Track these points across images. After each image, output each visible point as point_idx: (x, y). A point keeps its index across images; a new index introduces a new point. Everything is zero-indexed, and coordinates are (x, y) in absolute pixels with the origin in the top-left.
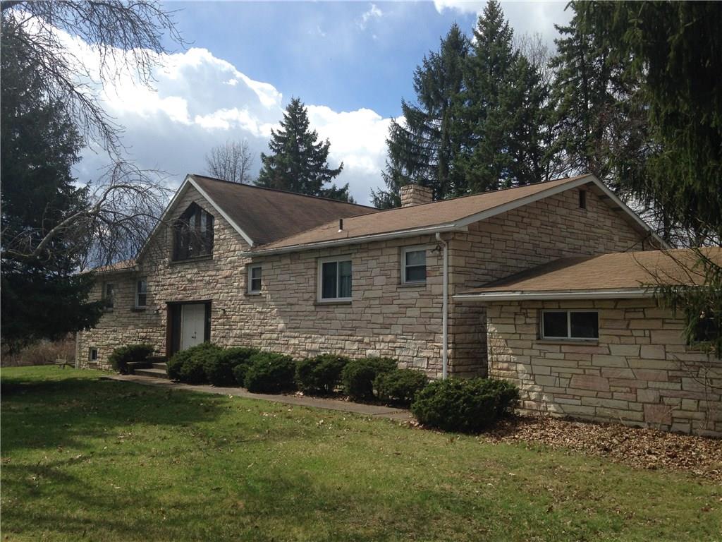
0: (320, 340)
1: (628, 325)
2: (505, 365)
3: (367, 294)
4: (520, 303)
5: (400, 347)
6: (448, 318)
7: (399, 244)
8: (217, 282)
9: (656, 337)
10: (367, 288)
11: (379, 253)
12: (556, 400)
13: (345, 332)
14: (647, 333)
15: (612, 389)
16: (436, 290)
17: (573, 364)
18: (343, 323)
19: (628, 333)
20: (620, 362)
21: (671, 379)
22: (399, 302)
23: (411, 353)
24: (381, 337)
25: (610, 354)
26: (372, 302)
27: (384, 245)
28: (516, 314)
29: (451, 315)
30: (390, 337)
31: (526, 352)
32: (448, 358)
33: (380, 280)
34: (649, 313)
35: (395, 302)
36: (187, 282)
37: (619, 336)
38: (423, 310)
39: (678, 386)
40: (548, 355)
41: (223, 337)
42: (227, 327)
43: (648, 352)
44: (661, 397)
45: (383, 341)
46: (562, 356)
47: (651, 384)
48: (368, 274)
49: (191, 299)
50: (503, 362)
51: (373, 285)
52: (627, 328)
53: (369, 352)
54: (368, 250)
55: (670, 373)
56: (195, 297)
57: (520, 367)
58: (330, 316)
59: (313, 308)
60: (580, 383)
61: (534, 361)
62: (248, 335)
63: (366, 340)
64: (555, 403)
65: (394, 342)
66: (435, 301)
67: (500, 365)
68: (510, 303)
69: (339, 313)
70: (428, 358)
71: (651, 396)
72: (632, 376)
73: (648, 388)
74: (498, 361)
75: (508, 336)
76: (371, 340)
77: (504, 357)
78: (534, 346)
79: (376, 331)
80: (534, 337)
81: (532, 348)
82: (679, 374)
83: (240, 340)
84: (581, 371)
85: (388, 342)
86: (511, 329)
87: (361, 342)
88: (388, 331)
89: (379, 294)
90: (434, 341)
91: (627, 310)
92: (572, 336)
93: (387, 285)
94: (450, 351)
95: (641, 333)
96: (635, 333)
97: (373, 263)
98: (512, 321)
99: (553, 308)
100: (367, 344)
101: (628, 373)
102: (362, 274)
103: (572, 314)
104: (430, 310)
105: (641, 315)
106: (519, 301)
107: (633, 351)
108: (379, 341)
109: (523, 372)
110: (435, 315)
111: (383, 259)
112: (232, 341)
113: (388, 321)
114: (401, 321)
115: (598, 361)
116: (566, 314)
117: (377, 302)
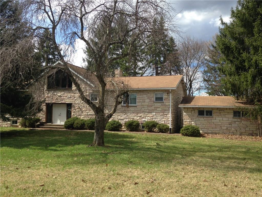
0: (124, 116)
1: (220, 113)
2: (189, 122)
3: (143, 104)
4: (193, 108)
5: (155, 118)
6: (171, 111)
7: (154, 91)
8: (75, 97)
9: (226, 116)
10: (142, 102)
11: (147, 93)
12: (202, 130)
13: (134, 114)
14: (224, 115)
15: (216, 127)
16: (167, 104)
17: (207, 122)
18: (133, 111)
19: (220, 115)
20: (218, 121)
21: (229, 124)
22: (154, 106)
23: (159, 120)
24: (148, 116)
25: (216, 119)
26: (144, 106)
27: (149, 91)
28: (192, 110)
29: (172, 110)
30: (151, 116)
31: (194, 119)
32: (171, 121)
33: (147, 101)
34: (225, 111)
35: (153, 106)
36: (58, 97)
37: (218, 116)
38: (162, 109)
39: (231, 126)
40: (200, 120)
41: (78, 115)
42: (81, 112)
43: (224, 119)
44: (227, 128)
45: (149, 117)
46: (204, 120)
47: (225, 126)
48: (143, 98)
49: (60, 102)
50: (188, 121)
51: (145, 102)
52: (220, 114)
53: (143, 120)
54: (143, 92)
55: (229, 123)
56: (63, 102)
57: (193, 123)
58: (128, 109)
59: (121, 107)
60: (208, 126)
61: (196, 121)
62: (91, 114)
63: (142, 116)
64: (201, 130)
65: (153, 117)
66: (166, 106)
67: (187, 122)
68: (190, 108)
69: (131, 109)
70: (164, 121)
71: (225, 128)
72: (221, 124)
73: (224, 126)
74: (186, 121)
75: (189, 116)
76: (144, 116)
77: (189, 120)
78: (197, 118)
79: (146, 114)
80: (197, 116)
81: (196, 118)
82: (231, 123)
83: (87, 116)
84: (209, 123)
85: (151, 117)
86: (190, 114)
87: (141, 117)
88: (151, 114)
89: (147, 104)
90: (166, 116)
91: (220, 110)
92: (206, 115)
93: (150, 102)
94: (172, 119)
95: (223, 115)
96: (222, 115)
97: (145, 96)
98: (191, 112)
99: (202, 109)
100: (143, 117)
101: (220, 123)
102: (141, 98)
103: (206, 111)
104: (164, 109)
105: (223, 111)
106: (192, 108)
107: (221, 119)
108: (147, 117)
109: (193, 124)
110: (167, 110)
111: (148, 95)
112: (82, 116)
113: (151, 111)
114: (155, 111)
115: (213, 121)
116: (204, 111)
117: (146, 106)
